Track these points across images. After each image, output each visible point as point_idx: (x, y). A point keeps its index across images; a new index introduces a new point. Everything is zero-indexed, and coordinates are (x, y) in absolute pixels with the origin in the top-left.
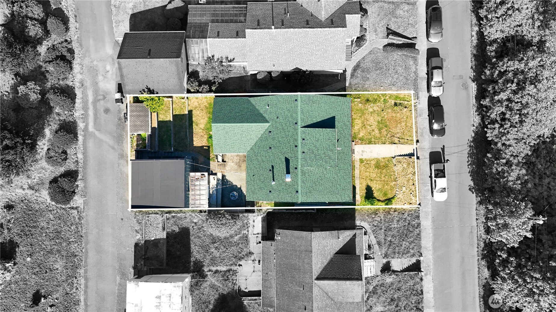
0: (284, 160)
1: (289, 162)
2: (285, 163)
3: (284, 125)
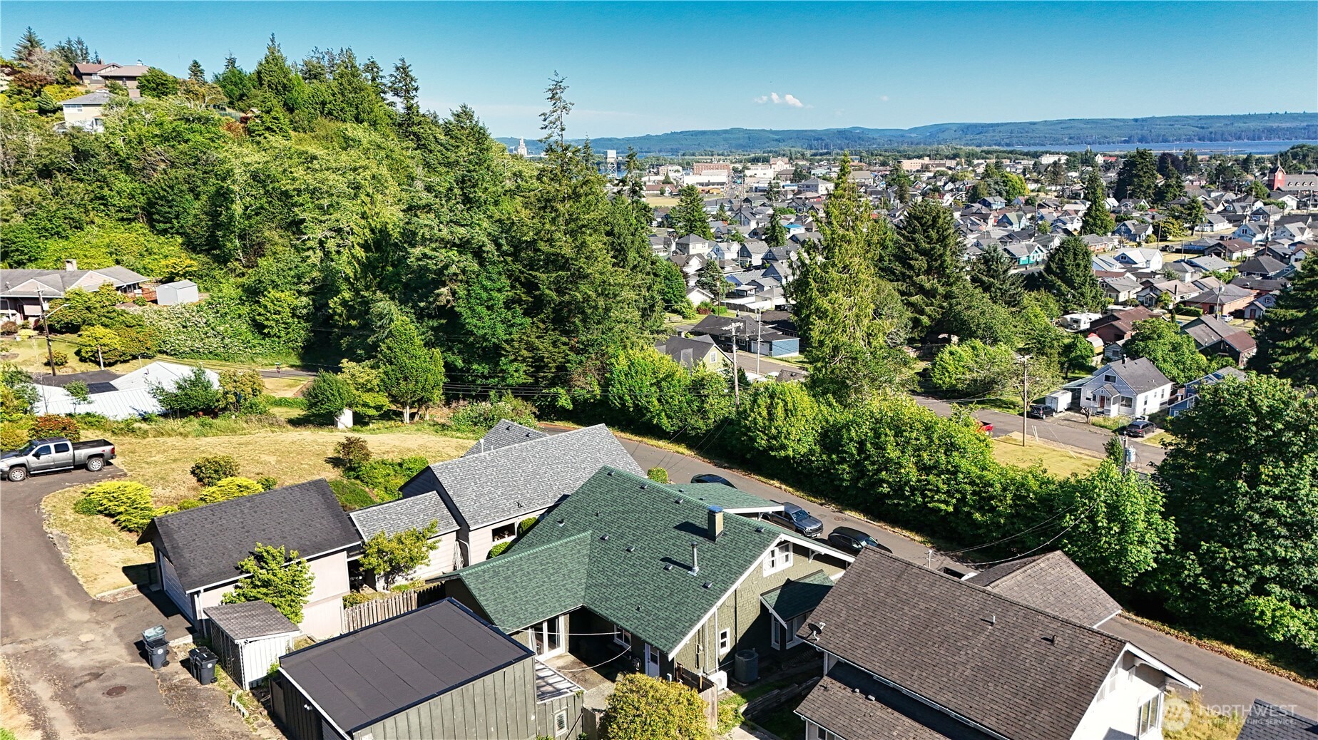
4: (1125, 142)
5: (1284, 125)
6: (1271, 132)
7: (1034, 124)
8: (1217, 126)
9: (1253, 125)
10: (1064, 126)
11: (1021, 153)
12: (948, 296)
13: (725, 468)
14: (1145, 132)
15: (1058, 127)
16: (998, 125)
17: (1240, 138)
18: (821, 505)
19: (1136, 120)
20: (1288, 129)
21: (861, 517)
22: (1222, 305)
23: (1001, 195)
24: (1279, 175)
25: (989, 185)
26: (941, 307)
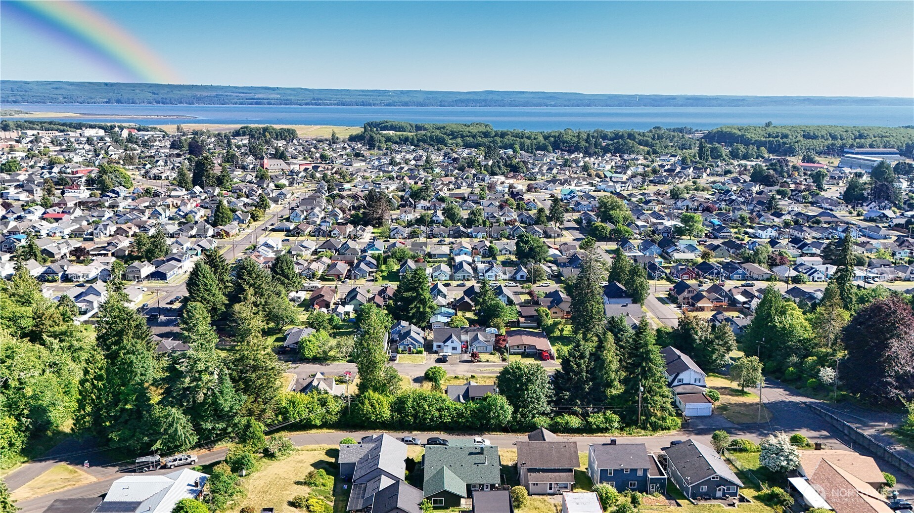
1: (472, 452)
4: (107, 102)
5: (205, 94)
8: (163, 92)
9: (185, 93)
10: (55, 86)
14: (119, 96)
15: (49, 87)
17: (181, 103)
18: (405, 432)
21: (420, 432)
22: (343, 274)
23: (121, 184)
24: (265, 161)
25: (112, 179)
26: (265, 311)
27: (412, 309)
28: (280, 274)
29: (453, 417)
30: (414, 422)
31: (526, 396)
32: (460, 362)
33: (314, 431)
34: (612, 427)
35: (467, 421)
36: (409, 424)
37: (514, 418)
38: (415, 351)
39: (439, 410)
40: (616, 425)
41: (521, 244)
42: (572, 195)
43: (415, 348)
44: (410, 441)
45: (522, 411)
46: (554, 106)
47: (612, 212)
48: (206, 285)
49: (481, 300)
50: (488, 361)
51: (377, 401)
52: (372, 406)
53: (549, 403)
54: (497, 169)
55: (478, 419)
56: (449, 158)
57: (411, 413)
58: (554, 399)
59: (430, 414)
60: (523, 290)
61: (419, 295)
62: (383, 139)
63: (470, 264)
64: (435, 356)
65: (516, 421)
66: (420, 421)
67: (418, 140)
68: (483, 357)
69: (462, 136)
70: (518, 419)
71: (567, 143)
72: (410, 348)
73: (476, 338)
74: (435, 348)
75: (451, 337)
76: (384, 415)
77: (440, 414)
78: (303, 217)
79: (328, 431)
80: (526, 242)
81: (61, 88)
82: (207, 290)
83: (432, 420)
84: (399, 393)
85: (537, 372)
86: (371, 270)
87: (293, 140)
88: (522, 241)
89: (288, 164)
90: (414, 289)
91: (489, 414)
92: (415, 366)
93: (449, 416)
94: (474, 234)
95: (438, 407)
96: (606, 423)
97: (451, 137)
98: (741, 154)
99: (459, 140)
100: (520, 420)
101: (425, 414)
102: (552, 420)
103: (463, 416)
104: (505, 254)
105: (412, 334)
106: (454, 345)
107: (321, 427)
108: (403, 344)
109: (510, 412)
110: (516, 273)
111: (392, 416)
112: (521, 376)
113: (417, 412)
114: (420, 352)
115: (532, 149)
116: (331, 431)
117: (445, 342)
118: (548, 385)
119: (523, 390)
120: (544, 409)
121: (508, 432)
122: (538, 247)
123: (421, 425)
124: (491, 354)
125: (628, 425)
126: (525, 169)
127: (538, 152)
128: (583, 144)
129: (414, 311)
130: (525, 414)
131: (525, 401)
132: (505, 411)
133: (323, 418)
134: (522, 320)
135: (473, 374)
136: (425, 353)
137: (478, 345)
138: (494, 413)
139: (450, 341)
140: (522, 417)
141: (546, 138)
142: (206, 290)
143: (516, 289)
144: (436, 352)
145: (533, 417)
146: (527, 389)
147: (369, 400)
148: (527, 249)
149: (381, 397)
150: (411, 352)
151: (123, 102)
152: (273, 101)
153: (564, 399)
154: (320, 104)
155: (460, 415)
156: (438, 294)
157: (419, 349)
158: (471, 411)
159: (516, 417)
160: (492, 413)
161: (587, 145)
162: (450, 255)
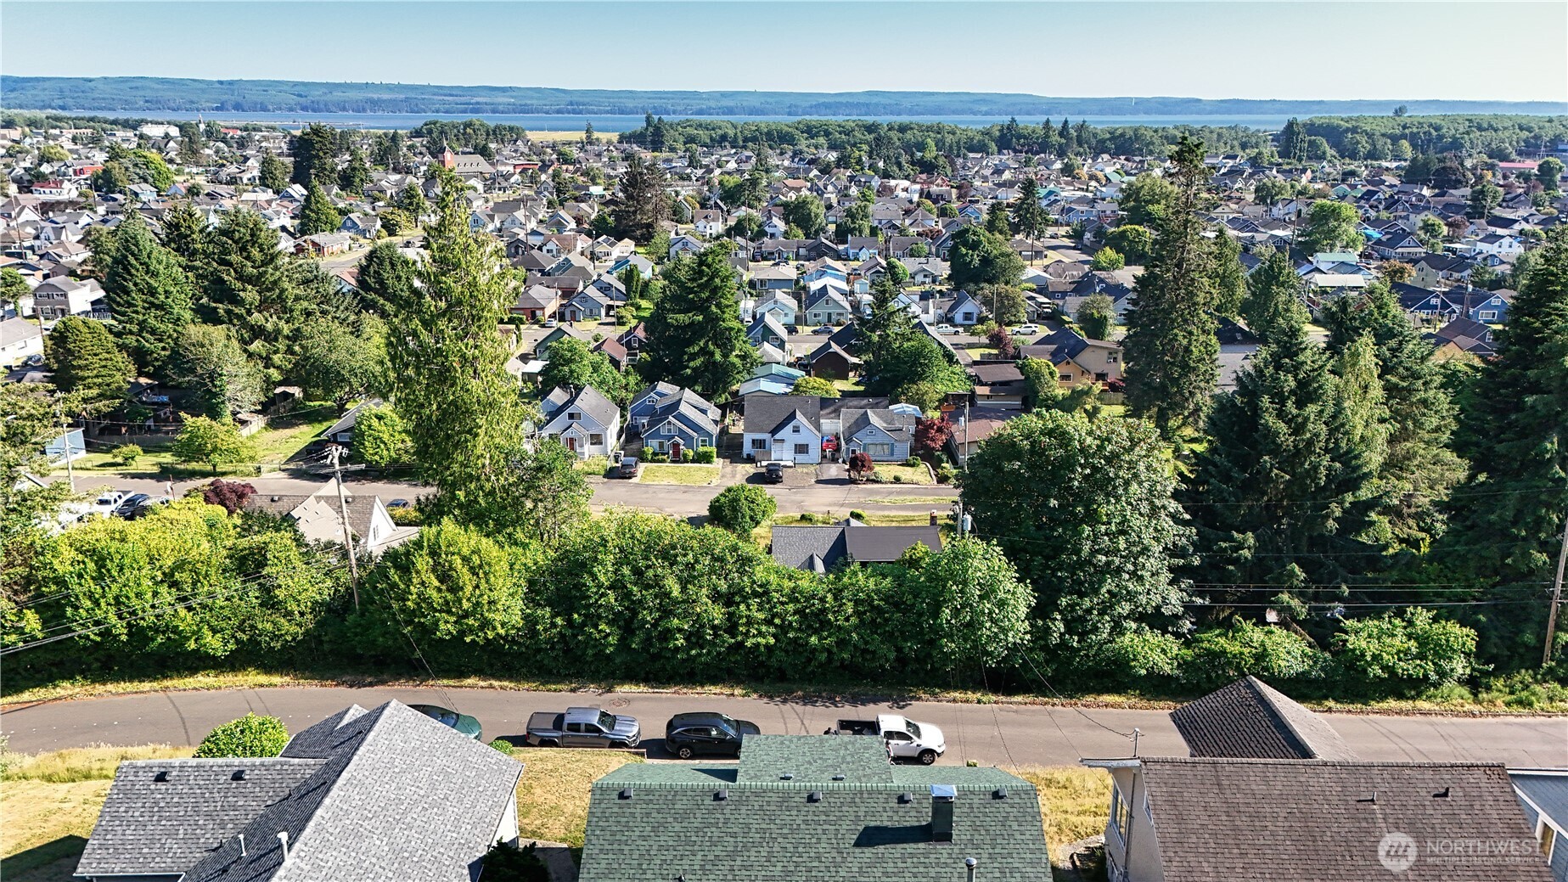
0: (868, 852)
1: (877, 828)
2: (881, 849)
3: (718, 850)
4: (217, 109)
5: (385, 96)
6: (375, 104)
7: (90, 80)
8: (316, 94)
9: (352, 95)
10: (134, 85)
11: (115, 122)
12: (296, 336)
13: (371, 685)
14: (240, 99)
15: (122, 86)
16: (37, 79)
17: (344, 109)
18: (573, 690)
19: (221, 83)
20: (390, 101)
21: (642, 688)
22: (543, 309)
23: (146, 181)
24: (448, 155)
25: (127, 169)
26: (293, 353)
27: (693, 357)
28: (376, 292)
29: (784, 628)
30: (623, 644)
31: (1086, 548)
32: (818, 482)
33: (201, 680)
34: (1442, 674)
35: (842, 643)
36: (600, 655)
37: (1040, 635)
38: (691, 453)
39: (727, 599)
40: (1460, 666)
41: (964, 251)
42: (1052, 198)
43: (689, 445)
44: (591, 728)
45: (1072, 606)
46: (986, 114)
47: (1150, 207)
48: (153, 292)
49: (875, 338)
50: (897, 480)
51: (465, 559)
52: (444, 577)
53: (1177, 574)
54: (895, 168)
55: (889, 637)
56: (801, 160)
57: (609, 608)
58: (1196, 561)
59: (686, 615)
60: (975, 340)
61: (713, 320)
62: (682, 139)
63: (844, 293)
64: (750, 469)
65: (1045, 648)
66: (648, 641)
67: (746, 140)
68: (885, 471)
69: (827, 134)
70: (1055, 639)
71: (1025, 137)
72: (676, 446)
73: (864, 421)
74: (747, 448)
75: (792, 416)
76: (498, 617)
77: (731, 615)
78: (491, 227)
79: (263, 679)
80: (975, 246)
81: (143, 88)
82: (158, 307)
83: (694, 638)
84: (573, 533)
85: (1130, 450)
86: (611, 303)
87: (516, 141)
88: (965, 244)
89: (493, 164)
90: (702, 307)
91: (936, 614)
92: (687, 489)
93: (769, 622)
94: (851, 252)
95: (723, 586)
96: (1422, 656)
97: (805, 135)
98: (1362, 152)
99: (822, 140)
100: (1063, 645)
101: (666, 613)
102: (1187, 644)
103: (826, 624)
104: (924, 283)
105: (684, 408)
106: (800, 439)
107: (233, 663)
108: (656, 435)
109: (1023, 611)
110: (952, 309)
111: (530, 621)
112: (1068, 463)
113: (634, 607)
114: (704, 458)
115: (959, 149)
116: (276, 679)
117: (774, 432)
118: (1173, 506)
119: (1075, 523)
120: (1156, 599)
121: (1010, 691)
122: (1002, 255)
123: (655, 657)
124: (907, 464)
125: (1504, 668)
126: (949, 170)
127: (971, 155)
128: (1055, 139)
129: (698, 362)
130: (1082, 620)
131: (1082, 564)
132: (1002, 604)
133: (241, 628)
134: (982, 390)
135: (856, 511)
136: (718, 463)
137: (868, 440)
138: (956, 612)
139: (790, 427)
140: (1070, 630)
141: (987, 133)
142: (152, 305)
143: (956, 339)
144: (750, 460)
145: (1118, 629)
146: (1092, 518)
147: (434, 553)
148: (976, 261)
149: (487, 544)
150: (678, 458)
151: (246, 108)
152: (501, 108)
153: (1236, 562)
154: (580, 112)
155: (814, 619)
156: (765, 339)
157: (701, 449)
158: (857, 602)
159: (1047, 631)
160: (946, 612)
161: (1063, 141)
162: (797, 282)
